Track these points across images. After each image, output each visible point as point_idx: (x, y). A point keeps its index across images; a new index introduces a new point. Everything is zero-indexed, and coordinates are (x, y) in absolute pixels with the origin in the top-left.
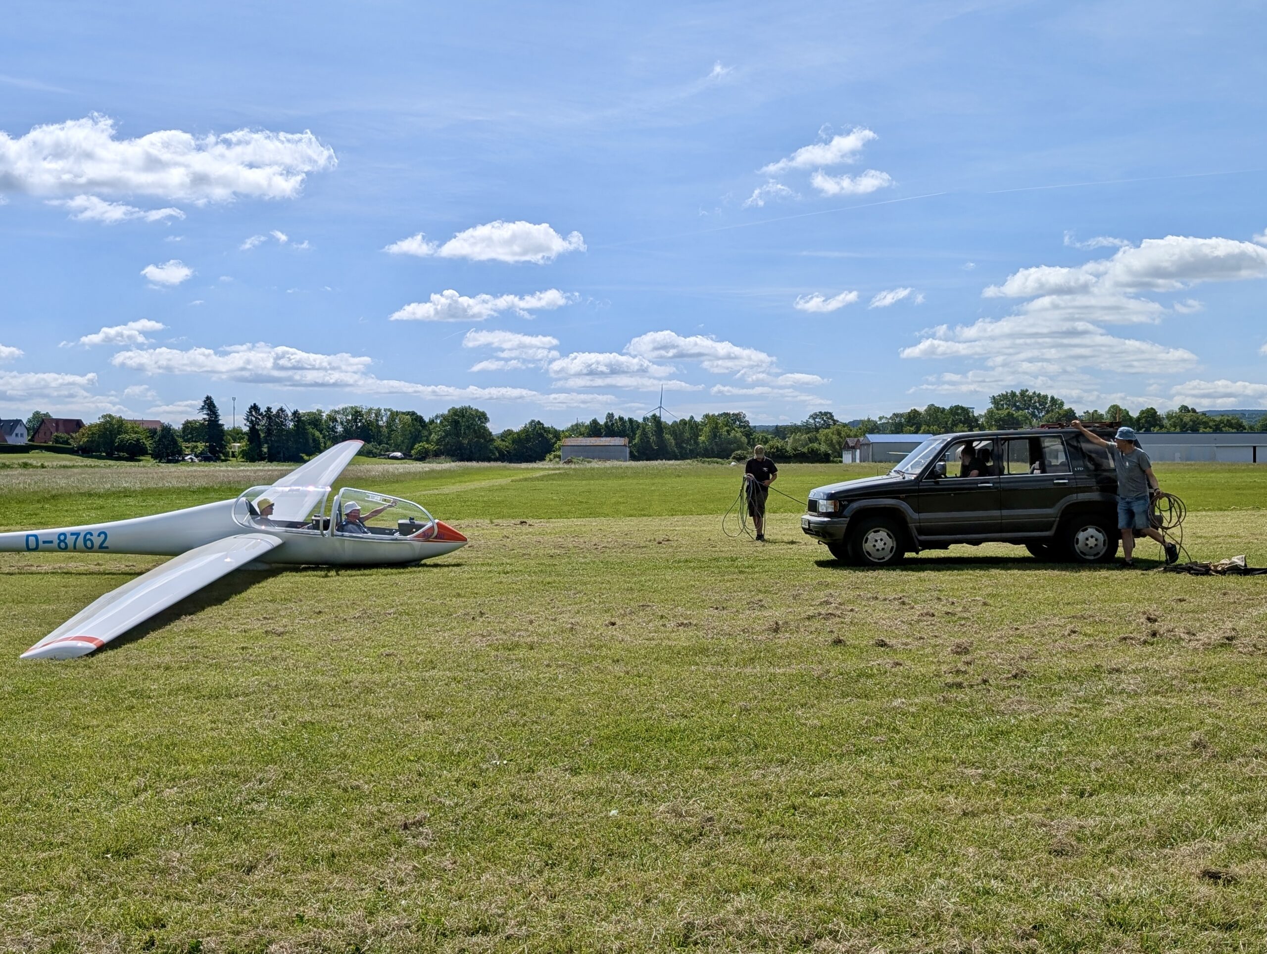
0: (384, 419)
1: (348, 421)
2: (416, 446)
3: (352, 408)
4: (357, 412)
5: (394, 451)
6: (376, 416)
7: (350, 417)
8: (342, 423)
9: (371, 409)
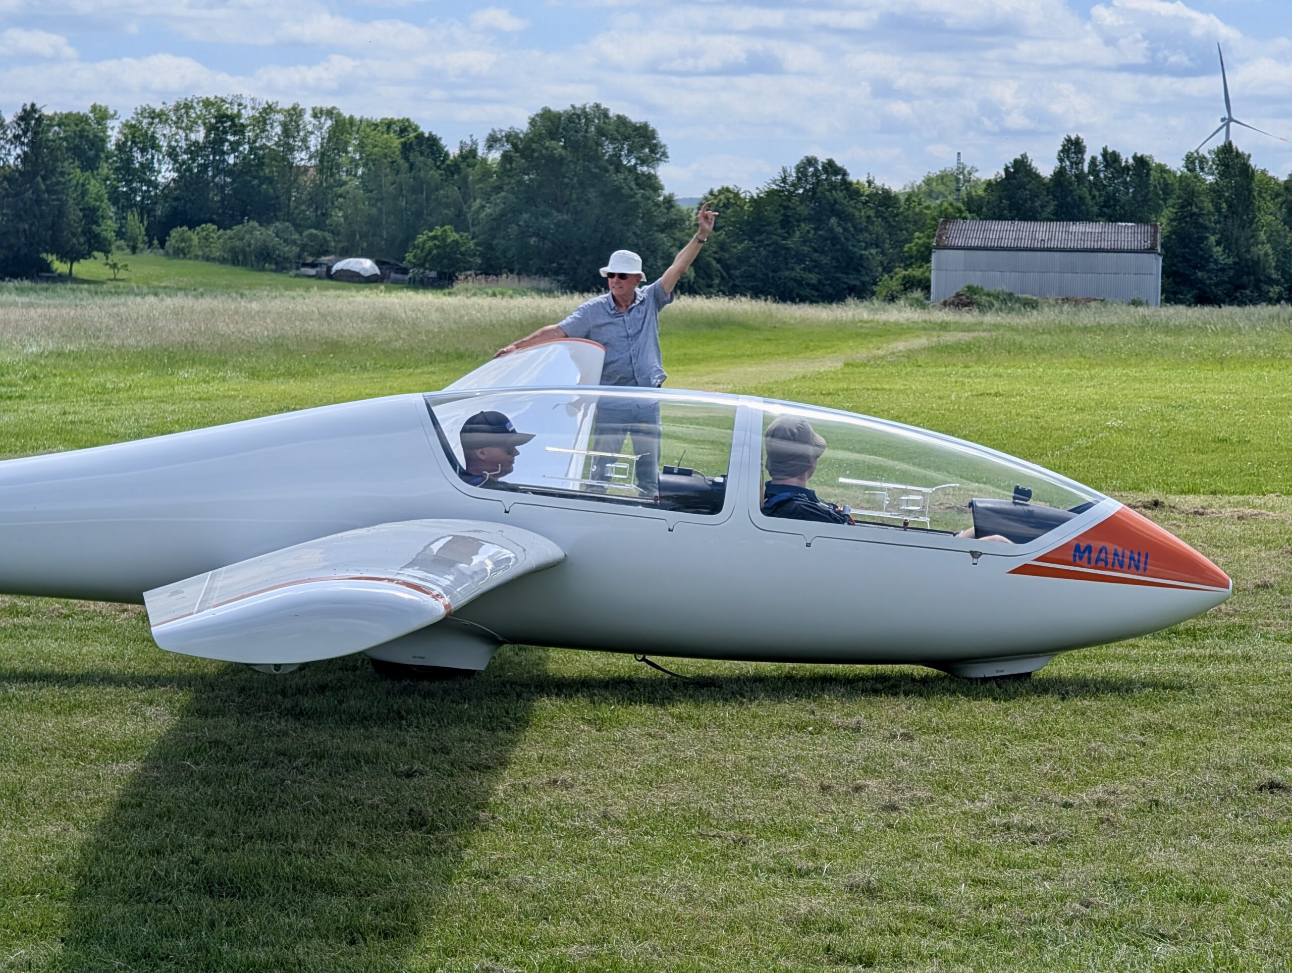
0: (314, 143)
1: (194, 149)
2: (421, 239)
3: (207, 104)
4: (222, 117)
5: (346, 253)
6: (286, 131)
7: (199, 135)
8: (172, 154)
9: (269, 109)
